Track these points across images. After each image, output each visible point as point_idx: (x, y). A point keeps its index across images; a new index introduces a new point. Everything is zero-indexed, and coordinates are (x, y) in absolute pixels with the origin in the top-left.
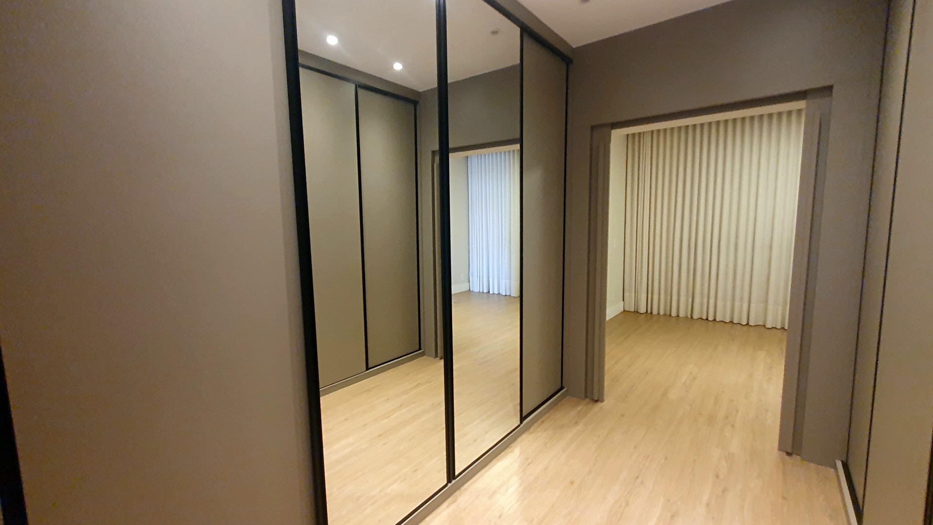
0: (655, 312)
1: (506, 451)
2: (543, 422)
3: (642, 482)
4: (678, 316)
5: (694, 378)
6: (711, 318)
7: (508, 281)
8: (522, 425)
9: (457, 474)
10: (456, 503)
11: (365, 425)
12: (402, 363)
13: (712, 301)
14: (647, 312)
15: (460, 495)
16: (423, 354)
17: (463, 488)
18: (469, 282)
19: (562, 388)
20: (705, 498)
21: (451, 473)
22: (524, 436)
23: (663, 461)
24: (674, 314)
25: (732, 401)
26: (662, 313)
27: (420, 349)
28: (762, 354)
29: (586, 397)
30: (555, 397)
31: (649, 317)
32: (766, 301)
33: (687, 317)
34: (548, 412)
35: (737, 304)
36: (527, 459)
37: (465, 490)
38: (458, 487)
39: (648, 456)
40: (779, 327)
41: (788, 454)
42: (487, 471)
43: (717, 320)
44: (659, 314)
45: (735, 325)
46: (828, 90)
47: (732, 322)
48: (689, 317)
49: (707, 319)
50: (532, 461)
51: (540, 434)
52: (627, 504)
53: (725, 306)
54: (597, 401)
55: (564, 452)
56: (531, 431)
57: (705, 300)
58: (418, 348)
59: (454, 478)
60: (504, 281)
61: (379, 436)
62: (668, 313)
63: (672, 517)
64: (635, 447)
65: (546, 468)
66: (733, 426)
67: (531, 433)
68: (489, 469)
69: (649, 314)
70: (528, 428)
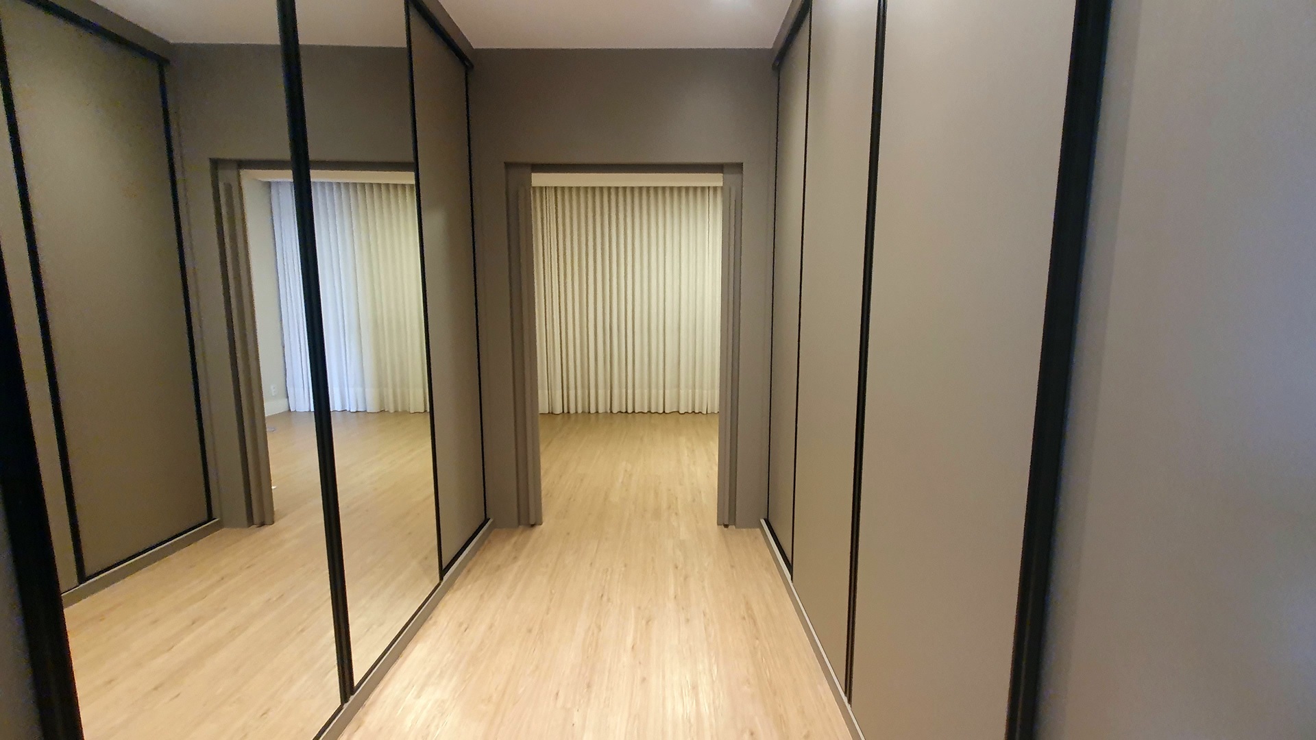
0: (572, 411)
1: (426, 625)
2: (469, 571)
3: (609, 600)
4: (597, 412)
5: (631, 475)
6: (630, 411)
7: (359, 390)
8: (442, 584)
9: (356, 683)
10: (362, 729)
11: (110, 682)
12: (173, 550)
13: (630, 391)
14: (563, 412)
15: (366, 714)
16: (219, 526)
17: (367, 703)
18: (288, 397)
19: (486, 520)
20: (672, 592)
21: (348, 683)
22: (447, 598)
23: (623, 569)
24: (593, 410)
25: (670, 490)
26: (580, 411)
27: (210, 518)
28: (683, 440)
29: (519, 524)
30: (481, 532)
31: (566, 416)
32: (678, 386)
33: (606, 412)
34: (474, 555)
35: (654, 392)
36: (461, 625)
37: (373, 703)
38: (360, 704)
39: (607, 569)
40: (690, 412)
41: (726, 526)
42: (403, 663)
43: (636, 411)
44: (577, 412)
45: (653, 415)
46: (739, 166)
47: (649, 412)
48: (609, 411)
49: (626, 412)
50: (468, 625)
51: (469, 586)
52: (600, 629)
53: (642, 395)
54: (533, 526)
55: (509, 598)
56: (455, 586)
57: (624, 391)
58: (206, 517)
59: (352, 693)
60: (352, 391)
61: (156, 689)
62: (587, 411)
63: (647, 622)
64: (591, 564)
65: (491, 627)
66: (676, 514)
67: (456, 590)
68: (406, 658)
69: (566, 414)
70: (450, 585)
